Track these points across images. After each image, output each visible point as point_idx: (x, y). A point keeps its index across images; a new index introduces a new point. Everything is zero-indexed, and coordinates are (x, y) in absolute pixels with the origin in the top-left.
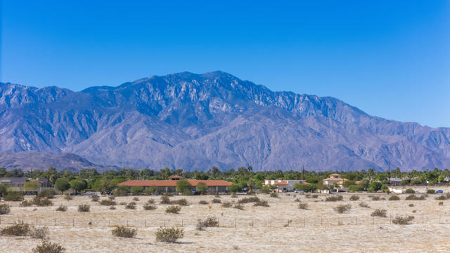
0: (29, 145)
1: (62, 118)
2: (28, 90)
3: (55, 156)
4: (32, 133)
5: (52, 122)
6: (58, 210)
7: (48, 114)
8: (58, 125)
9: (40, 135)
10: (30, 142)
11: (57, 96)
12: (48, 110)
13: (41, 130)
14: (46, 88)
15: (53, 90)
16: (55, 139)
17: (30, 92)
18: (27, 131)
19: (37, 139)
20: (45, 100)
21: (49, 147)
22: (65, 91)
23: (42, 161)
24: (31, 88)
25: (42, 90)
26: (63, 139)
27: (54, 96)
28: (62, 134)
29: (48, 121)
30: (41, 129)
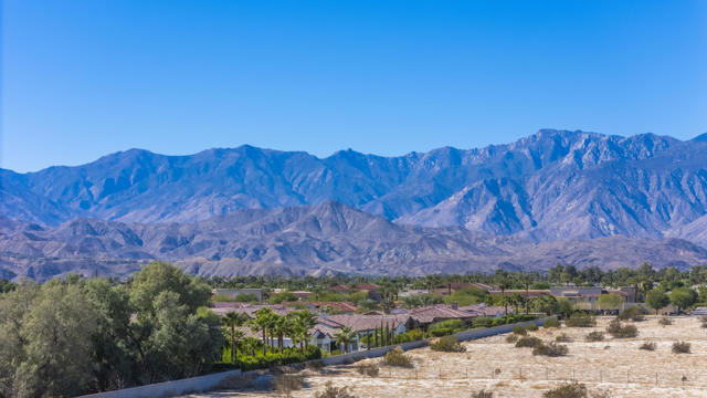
0: (612, 227)
1: (663, 184)
2: (609, 142)
3: (654, 243)
4: (617, 208)
5: (648, 190)
6: (641, 348)
7: (641, 177)
8: (657, 194)
9: (629, 211)
10: (614, 222)
11: (654, 149)
12: (640, 172)
13: (630, 203)
14: (637, 137)
15: (648, 139)
16: (653, 217)
17: (613, 143)
18: (609, 205)
19: (625, 217)
20: (636, 156)
21: (643, 230)
22: (666, 141)
23: (633, 251)
24: (613, 137)
25: (630, 140)
26: (665, 216)
27: (650, 150)
28: (664, 208)
29: (642, 189)
30: (631, 201)
